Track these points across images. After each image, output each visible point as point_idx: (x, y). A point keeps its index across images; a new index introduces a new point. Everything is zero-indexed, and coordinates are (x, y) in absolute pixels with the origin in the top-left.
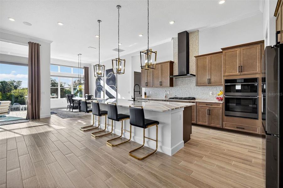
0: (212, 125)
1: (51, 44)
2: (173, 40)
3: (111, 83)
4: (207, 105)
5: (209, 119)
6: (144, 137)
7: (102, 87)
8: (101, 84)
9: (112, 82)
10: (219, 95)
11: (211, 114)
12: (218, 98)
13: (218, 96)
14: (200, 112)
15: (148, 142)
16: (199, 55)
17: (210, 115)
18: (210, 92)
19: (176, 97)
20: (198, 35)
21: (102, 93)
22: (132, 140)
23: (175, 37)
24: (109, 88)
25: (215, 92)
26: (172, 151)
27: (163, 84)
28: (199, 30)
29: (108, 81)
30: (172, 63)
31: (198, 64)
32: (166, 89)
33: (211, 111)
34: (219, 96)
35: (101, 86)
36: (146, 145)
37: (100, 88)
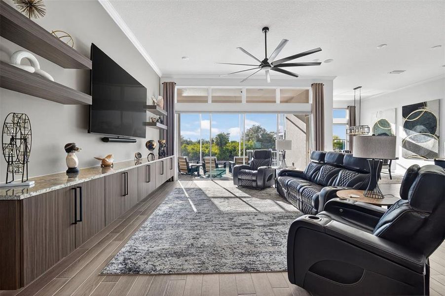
3: (420, 130)
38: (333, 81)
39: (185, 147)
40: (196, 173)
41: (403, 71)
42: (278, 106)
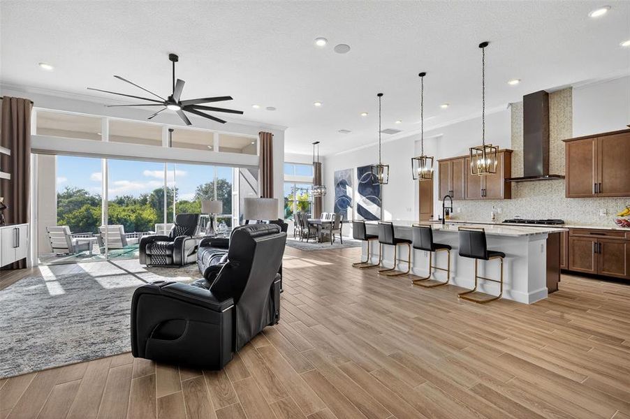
0: (606, 273)
1: (285, 131)
2: (510, 107)
3: (369, 193)
4: (591, 234)
5: (597, 262)
6: (476, 277)
7: (350, 199)
8: (348, 194)
9: (371, 190)
10: (622, 216)
11: (602, 252)
12: (620, 222)
13: (620, 218)
14: (576, 248)
15: (482, 286)
16: (574, 137)
17: (600, 252)
18: (601, 210)
19: (519, 218)
20: (571, 96)
21: (349, 209)
22: (451, 282)
23: (515, 102)
24: (364, 202)
25: (611, 210)
26: (531, 297)
27: (488, 194)
28: (574, 87)
29: (362, 189)
30: (508, 153)
31: (572, 154)
32: (493, 203)
33: (602, 246)
34: (623, 218)
35: (347, 197)
36: (479, 290)
37: (344, 202)
38: (283, 132)
39: (87, 210)
40: (87, 253)
41: (349, 131)
42: (216, 155)
